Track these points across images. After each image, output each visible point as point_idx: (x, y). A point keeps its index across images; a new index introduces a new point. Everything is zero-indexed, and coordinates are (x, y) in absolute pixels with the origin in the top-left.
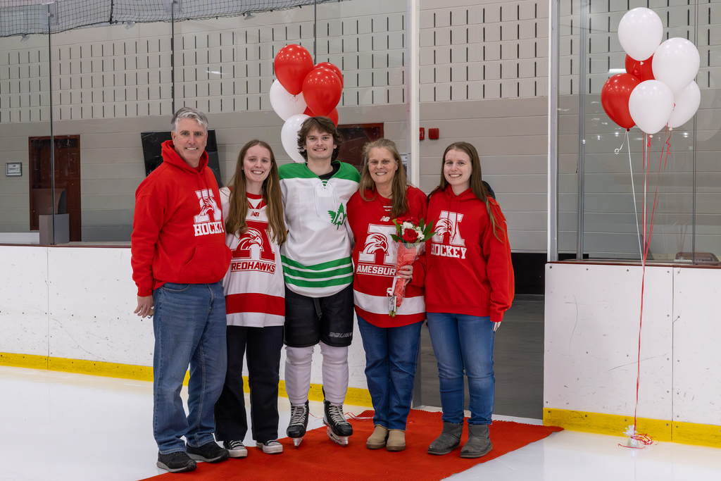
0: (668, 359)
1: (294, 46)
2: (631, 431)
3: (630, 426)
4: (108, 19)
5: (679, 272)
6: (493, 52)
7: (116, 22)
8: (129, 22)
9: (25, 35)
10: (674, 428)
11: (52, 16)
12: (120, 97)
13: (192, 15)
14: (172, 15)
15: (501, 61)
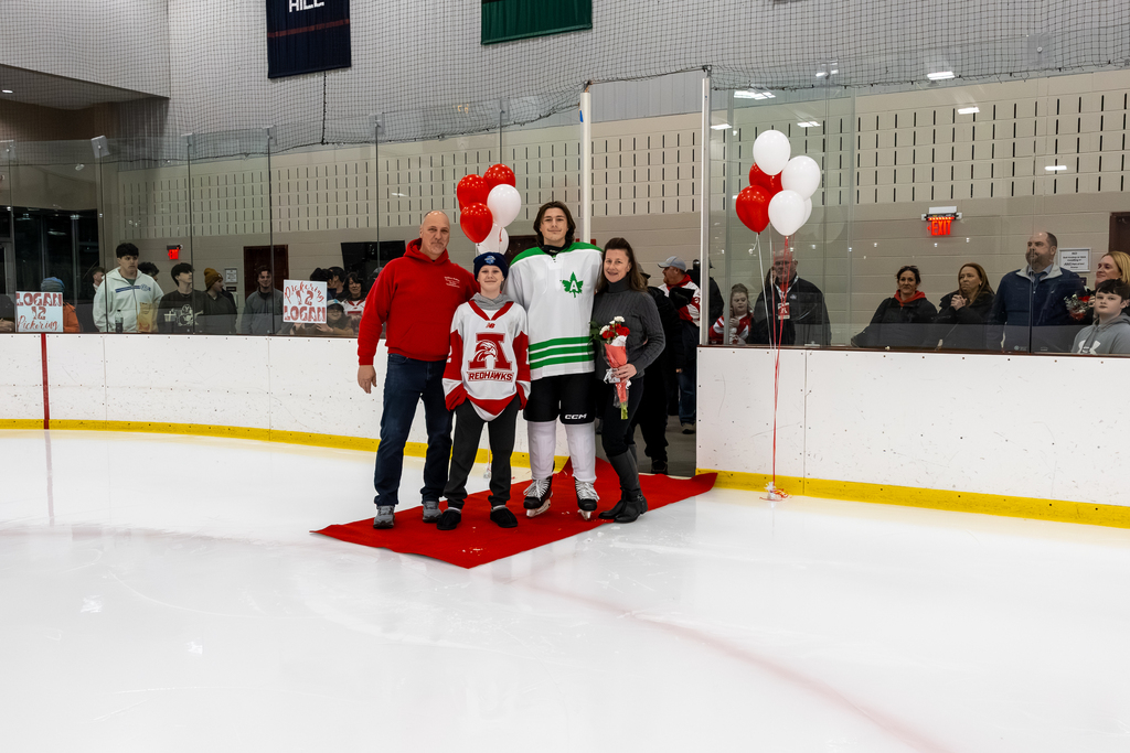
0: (801, 427)
2: (770, 487)
3: (769, 483)
4: (320, 141)
5: (811, 354)
6: (642, 174)
7: (328, 143)
8: (339, 144)
10: (806, 483)
14: (376, 138)
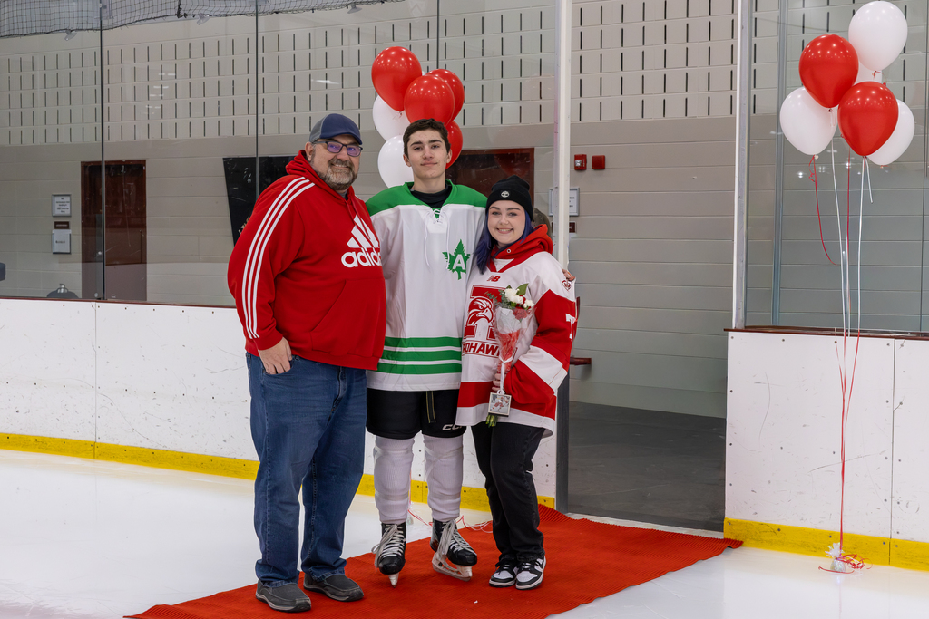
0: (886, 458)
1: (397, 49)
2: (835, 550)
3: (834, 544)
4: (174, 12)
5: (902, 346)
6: (676, 56)
7: (185, 15)
8: (202, 16)
9: (69, 31)
10: (893, 547)
11: (104, 7)
12: (197, 112)
13: (282, 6)
14: (257, 6)
15: (687, 70)
